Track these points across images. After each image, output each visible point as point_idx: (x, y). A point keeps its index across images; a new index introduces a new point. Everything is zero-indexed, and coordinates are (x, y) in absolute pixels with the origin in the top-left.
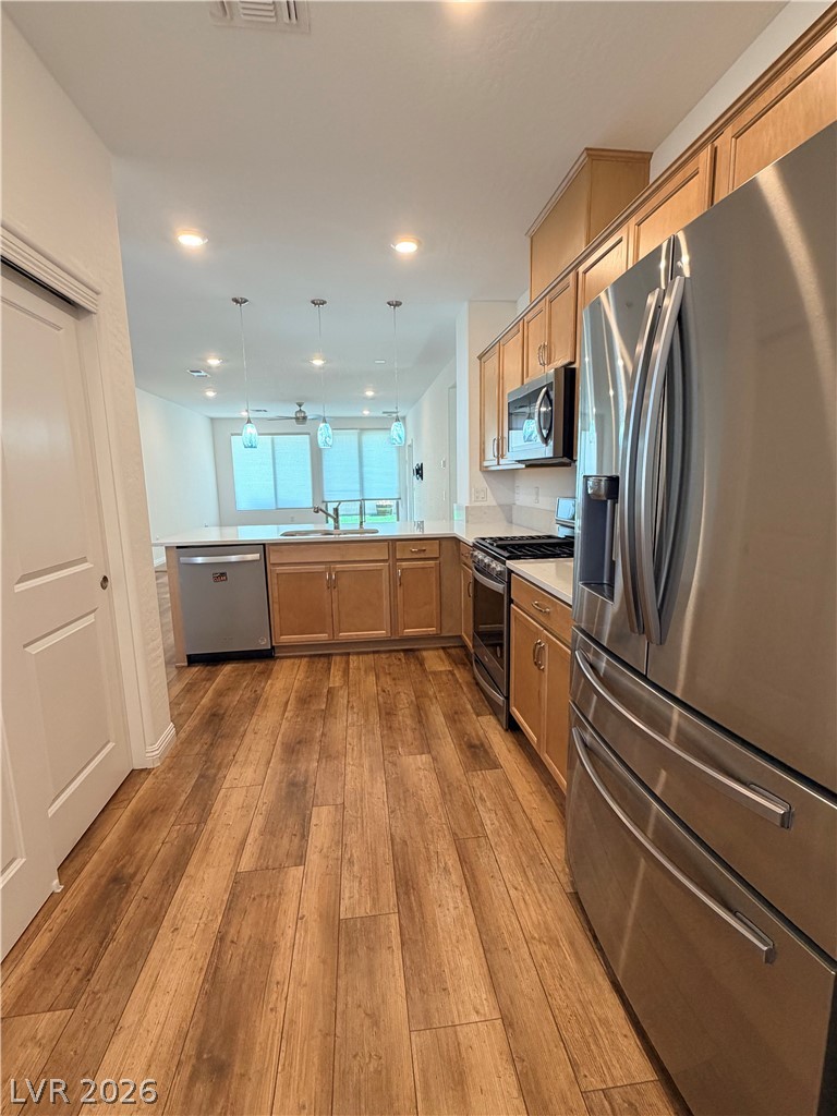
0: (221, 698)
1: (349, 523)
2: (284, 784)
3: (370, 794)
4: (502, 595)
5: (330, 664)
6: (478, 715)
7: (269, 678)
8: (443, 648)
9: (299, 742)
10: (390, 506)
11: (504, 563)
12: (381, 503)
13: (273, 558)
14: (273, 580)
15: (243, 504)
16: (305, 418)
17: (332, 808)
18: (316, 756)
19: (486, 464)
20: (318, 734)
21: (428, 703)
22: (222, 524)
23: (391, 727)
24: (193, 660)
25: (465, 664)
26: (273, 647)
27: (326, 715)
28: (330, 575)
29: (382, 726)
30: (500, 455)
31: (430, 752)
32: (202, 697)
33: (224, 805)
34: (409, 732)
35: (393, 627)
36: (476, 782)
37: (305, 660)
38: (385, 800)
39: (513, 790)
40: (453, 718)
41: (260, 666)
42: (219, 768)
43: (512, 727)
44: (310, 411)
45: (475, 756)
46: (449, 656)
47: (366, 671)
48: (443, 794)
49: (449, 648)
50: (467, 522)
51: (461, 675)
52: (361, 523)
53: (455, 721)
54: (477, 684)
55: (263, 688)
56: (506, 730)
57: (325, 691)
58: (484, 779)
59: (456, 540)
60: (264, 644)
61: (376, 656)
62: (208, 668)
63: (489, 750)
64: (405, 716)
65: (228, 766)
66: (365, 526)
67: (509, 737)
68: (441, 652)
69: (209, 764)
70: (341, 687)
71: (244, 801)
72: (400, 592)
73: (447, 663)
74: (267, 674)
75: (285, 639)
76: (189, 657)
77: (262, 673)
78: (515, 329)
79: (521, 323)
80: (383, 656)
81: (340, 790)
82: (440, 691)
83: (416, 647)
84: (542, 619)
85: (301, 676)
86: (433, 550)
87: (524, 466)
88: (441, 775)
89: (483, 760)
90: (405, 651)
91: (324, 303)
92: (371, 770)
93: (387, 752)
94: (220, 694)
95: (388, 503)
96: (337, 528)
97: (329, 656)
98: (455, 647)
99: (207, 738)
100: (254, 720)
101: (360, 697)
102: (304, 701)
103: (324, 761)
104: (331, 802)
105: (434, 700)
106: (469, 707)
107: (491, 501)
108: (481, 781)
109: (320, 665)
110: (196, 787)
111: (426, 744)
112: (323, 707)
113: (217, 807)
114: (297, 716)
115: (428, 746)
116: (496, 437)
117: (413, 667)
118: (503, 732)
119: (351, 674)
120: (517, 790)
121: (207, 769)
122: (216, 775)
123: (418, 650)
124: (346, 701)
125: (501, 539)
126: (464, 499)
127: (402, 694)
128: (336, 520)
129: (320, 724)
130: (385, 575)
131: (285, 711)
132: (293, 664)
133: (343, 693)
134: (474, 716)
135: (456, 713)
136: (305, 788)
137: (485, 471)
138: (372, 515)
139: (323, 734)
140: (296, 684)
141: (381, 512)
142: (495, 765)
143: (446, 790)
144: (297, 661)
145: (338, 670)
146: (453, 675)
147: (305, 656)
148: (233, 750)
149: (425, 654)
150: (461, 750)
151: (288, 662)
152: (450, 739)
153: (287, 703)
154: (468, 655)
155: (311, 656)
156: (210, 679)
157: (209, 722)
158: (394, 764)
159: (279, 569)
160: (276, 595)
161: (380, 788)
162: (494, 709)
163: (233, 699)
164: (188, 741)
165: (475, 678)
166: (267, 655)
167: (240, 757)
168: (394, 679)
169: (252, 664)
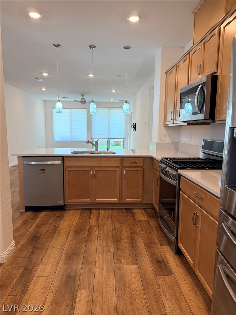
0: (38, 229)
1: (102, 148)
2: (65, 276)
3: (106, 285)
4: (174, 186)
5: (91, 213)
6: (161, 245)
7: (62, 219)
8: (144, 209)
9: (74, 254)
10: (121, 142)
11: (177, 171)
12: (117, 140)
13: (67, 163)
14: (66, 173)
15: (57, 138)
16: (85, 101)
17: (87, 292)
18: (81, 262)
19: (167, 123)
20: (83, 250)
21: (136, 236)
22: (47, 147)
23: (118, 249)
24: (28, 209)
25: (154, 217)
26: (65, 205)
27: (88, 240)
28: (93, 172)
29: (114, 248)
30: (174, 119)
31: (137, 264)
32: (30, 228)
33: (35, 285)
34: (127, 252)
35: (121, 198)
36: (161, 282)
37: (79, 211)
38: (114, 289)
39: (180, 288)
40: (149, 245)
41: (58, 213)
42: (34, 266)
43: (179, 252)
44: (87, 98)
45: (160, 267)
46: (146, 212)
47: (107, 218)
48: (144, 288)
49: (147, 208)
50: (157, 150)
51: (153, 223)
52: (108, 148)
53: (150, 247)
54: (161, 228)
55: (59, 224)
56: (175, 254)
57: (88, 227)
58: (165, 281)
59: (151, 158)
60: (61, 203)
61: (112, 211)
62: (34, 213)
63: (167, 265)
64: (125, 243)
65: (39, 264)
66: (110, 150)
67: (176, 257)
68: (143, 211)
69: (29, 263)
70: (95, 226)
71: (44, 284)
72: (124, 181)
73: (146, 216)
74: (61, 217)
75: (71, 201)
76: (26, 207)
77: (59, 217)
78: (185, 59)
79: (188, 55)
80: (116, 211)
81: (92, 282)
82: (142, 231)
83: (131, 207)
84: (198, 201)
85: (77, 219)
86: (141, 162)
87: (187, 124)
88: (143, 277)
89: (164, 270)
90: (126, 209)
91: (94, 47)
92: (108, 272)
93: (116, 262)
94: (38, 226)
95: (119, 140)
96: (97, 150)
97: (90, 210)
98: (149, 208)
99: (30, 249)
100: (53, 241)
101: (104, 232)
102: (78, 232)
103: (85, 265)
104: (87, 288)
105: (139, 236)
106: (157, 240)
107: (168, 141)
108: (163, 281)
109: (86, 214)
110: (22, 275)
111: (135, 259)
112: (86, 236)
113: (31, 286)
114: (74, 240)
115: (137, 260)
116: (173, 110)
117: (129, 217)
118: (174, 255)
119: (100, 220)
120: (182, 288)
121: (29, 265)
122: (32, 269)
123: (132, 209)
124: (97, 233)
125: (174, 159)
126: (155, 139)
127: (124, 231)
128: (97, 147)
129: (84, 245)
130: (118, 173)
131: (68, 237)
132: (74, 213)
133: (96, 229)
134: (160, 246)
135: (150, 243)
136: (75, 280)
137: (167, 127)
138: (112, 145)
139: (85, 250)
140: (75, 223)
141: (117, 144)
142: (170, 273)
143: (145, 286)
144: (75, 212)
145: (94, 217)
146: (149, 222)
147: (79, 209)
148: (42, 256)
149: (135, 211)
150: (153, 263)
151: (71, 212)
152: (147, 257)
153: (69, 233)
154: (156, 212)
155: (82, 209)
156: (35, 219)
157: (32, 240)
158: (119, 269)
159: (70, 168)
160: (67, 180)
161: (112, 282)
162: (169, 242)
163: (44, 229)
164: (21, 250)
165: (159, 225)
166: (62, 208)
167: (45, 261)
168: (120, 223)
169: (54, 212)
